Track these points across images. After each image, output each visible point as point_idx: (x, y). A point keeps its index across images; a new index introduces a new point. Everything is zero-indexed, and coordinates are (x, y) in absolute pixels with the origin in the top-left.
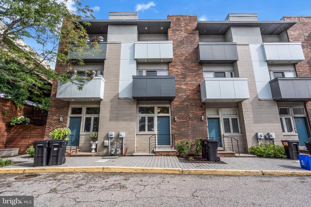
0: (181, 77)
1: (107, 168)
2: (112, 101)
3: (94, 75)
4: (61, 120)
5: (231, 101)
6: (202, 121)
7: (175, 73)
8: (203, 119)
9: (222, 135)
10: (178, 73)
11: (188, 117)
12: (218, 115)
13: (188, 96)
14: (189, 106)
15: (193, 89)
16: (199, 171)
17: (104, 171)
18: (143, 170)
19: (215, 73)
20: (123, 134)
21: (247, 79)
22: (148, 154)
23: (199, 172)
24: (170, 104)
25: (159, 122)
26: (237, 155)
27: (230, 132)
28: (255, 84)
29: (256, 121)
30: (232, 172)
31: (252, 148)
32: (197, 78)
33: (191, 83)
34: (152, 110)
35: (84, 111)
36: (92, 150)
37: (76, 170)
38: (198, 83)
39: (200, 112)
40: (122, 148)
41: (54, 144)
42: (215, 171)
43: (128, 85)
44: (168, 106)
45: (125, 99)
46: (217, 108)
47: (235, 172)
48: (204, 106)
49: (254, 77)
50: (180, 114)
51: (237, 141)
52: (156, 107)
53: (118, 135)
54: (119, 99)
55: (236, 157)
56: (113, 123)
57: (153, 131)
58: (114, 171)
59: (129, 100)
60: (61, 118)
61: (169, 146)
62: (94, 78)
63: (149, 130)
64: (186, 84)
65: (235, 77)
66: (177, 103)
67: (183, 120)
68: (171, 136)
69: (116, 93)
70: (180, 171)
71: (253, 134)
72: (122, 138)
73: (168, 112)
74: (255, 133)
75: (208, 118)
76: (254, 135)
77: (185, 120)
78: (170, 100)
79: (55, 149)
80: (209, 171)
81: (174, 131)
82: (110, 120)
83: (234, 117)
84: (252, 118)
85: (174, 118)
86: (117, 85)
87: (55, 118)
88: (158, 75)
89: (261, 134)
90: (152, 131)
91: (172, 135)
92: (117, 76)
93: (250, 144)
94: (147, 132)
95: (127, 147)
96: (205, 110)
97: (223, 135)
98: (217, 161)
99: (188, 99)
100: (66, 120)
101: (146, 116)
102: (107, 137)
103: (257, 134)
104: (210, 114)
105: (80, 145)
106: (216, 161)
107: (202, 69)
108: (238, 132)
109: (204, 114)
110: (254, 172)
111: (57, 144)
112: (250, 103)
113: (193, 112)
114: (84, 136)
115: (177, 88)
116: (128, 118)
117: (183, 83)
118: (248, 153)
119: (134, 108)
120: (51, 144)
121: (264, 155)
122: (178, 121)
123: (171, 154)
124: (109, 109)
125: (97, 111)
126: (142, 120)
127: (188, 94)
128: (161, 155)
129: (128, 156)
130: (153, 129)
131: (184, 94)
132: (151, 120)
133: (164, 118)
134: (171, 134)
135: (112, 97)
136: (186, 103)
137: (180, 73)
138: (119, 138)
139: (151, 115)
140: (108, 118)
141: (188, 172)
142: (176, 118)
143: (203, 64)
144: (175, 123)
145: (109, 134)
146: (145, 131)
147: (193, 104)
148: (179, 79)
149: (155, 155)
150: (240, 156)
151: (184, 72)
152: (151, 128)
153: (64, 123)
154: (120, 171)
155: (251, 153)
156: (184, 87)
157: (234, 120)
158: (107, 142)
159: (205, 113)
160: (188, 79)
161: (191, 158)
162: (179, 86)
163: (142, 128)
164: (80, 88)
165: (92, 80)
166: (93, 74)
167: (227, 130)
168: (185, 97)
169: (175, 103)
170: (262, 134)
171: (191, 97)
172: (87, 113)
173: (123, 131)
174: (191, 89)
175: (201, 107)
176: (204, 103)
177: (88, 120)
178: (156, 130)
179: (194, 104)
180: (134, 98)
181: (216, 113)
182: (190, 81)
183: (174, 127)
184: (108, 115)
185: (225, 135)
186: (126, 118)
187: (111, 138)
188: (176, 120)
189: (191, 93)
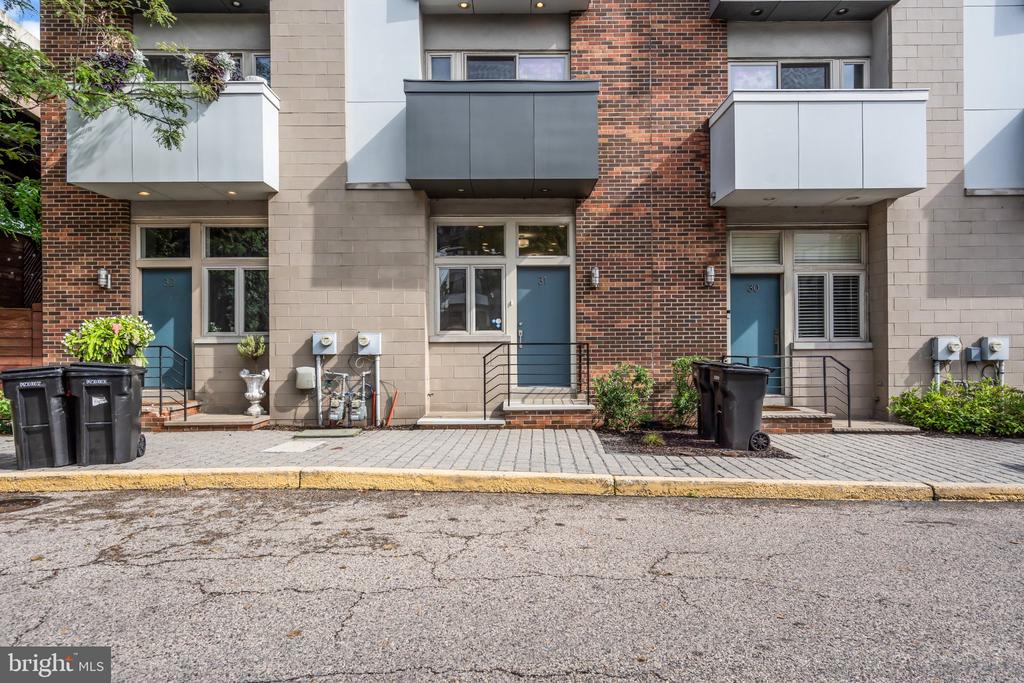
0: (626, 85)
1: (317, 474)
2: (317, 197)
3: (228, 77)
4: (102, 282)
5: (844, 201)
6: (707, 287)
7: (601, 68)
8: (711, 279)
9: (787, 344)
10: (611, 68)
11: (648, 272)
12: (779, 262)
13: (655, 176)
14: (657, 224)
15: (676, 144)
16: (682, 483)
17: (304, 485)
18: (459, 480)
19: (783, 66)
20: (374, 342)
21: (924, 96)
22: (481, 421)
23: (679, 488)
24: (573, 213)
25: (526, 292)
26: (838, 424)
27: (822, 334)
28: (959, 119)
29: (938, 289)
30: (812, 488)
31: (904, 400)
32: (698, 90)
33: (669, 114)
34: (491, 240)
35: (199, 242)
36: (248, 403)
37: (193, 483)
38: (702, 118)
39: (701, 251)
40: (371, 398)
41: (88, 382)
42: (744, 486)
43: (385, 124)
44: (562, 220)
45: (374, 188)
46: (778, 231)
48: (718, 225)
49: (959, 85)
50: (615, 256)
51: (848, 370)
52: (511, 225)
53: (355, 344)
54: (349, 188)
55: (833, 432)
56: (335, 297)
57: (500, 329)
58: (345, 485)
59: (392, 197)
60: (103, 273)
61: (566, 390)
62: (229, 89)
63: (479, 327)
64: (647, 123)
65: (875, 84)
66: (600, 210)
67: (628, 284)
68: (573, 349)
69: (336, 163)
70: (607, 486)
71: (919, 343)
72: (371, 359)
73: (562, 250)
74: (927, 339)
75: (734, 277)
76: (921, 346)
77: (633, 284)
78: (573, 193)
79: (97, 401)
80: (722, 484)
81: (585, 328)
82: (317, 282)
83: (847, 270)
84: (924, 276)
85: (589, 276)
86: (336, 123)
87: (76, 271)
88: (521, 75)
89: (952, 343)
90: (494, 327)
91: (580, 346)
92: (335, 81)
93: (900, 382)
94: (472, 333)
95: (392, 392)
96: (724, 242)
97: (791, 345)
98: (758, 446)
99: (651, 190)
100: (126, 281)
101: (471, 264)
102: (309, 354)
103: (932, 343)
104: (745, 256)
105: (198, 386)
106: (751, 449)
107: (725, 47)
108: (857, 334)
109: (719, 259)
110: (900, 489)
111: (100, 382)
112: (923, 209)
113: (670, 247)
114: (210, 351)
115: (606, 140)
116: (393, 273)
117: (632, 116)
118: (884, 418)
119: (416, 233)
120: (73, 381)
121: (952, 426)
122: (607, 285)
123: (571, 419)
124: (308, 235)
125: (254, 242)
126: (454, 285)
127: (653, 169)
128: (532, 425)
129: (397, 428)
130: (498, 321)
131: (637, 169)
132: (490, 282)
133: (546, 276)
134: (573, 339)
135: (317, 183)
136: (640, 211)
137: (624, 68)
138: (356, 357)
139: (489, 262)
140: (307, 273)
141: (639, 488)
142: (596, 272)
144: (591, 298)
145: (315, 342)
146: (465, 329)
147: (672, 214)
148: (618, 97)
149: (509, 426)
150: (850, 429)
151: (642, 64)
152: (490, 315)
153: (119, 297)
154: (368, 484)
155: (898, 418)
156: (638, 135)
157: (845, 285)
158: (309, 375)
159: (723, 252)
160: (659, 98)
161: (652, 436)
162: (616, 132)
163: (453, 318)
164: (171, 140)
165: (221, 99)
166: (222, 73)
167: (811, 324)
168: (639, 181)
169: (593, 210)
170: (955, 341)
171: (666, 181)
172: (215, 252)
173: (373, 330)
174: (667, 143)
175: (709, 225)
176: (722, 211)
177: (220, 282)
178: (510, 327)
179: (677, 214)
180: (416, 185)
181: (768, 253)
182: (666, 107)
183: (589, 312)
184: (305, 261)
185: (797, 347)
186: (382, 273)
187: (326, 358)
188: (596, 281)
189: (665, 164)
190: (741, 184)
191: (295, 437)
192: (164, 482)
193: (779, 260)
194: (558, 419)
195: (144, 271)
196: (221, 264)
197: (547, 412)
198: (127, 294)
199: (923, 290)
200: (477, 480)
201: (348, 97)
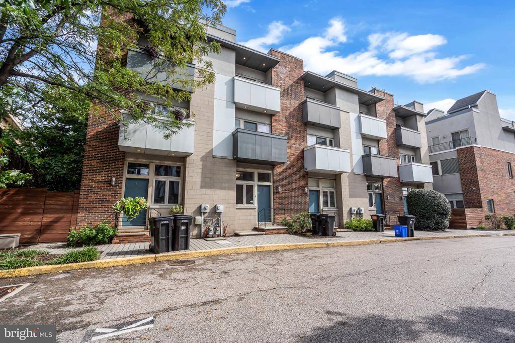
1: (261, 247)
4: (113, 183)
6: (305, 193)
7: (279, 131)
8: (306, 191)
11: (291, 188)
12: (319, 187)
13: (292, 162)
14: (293, 175)
15: (297, 154)
17: (257, 251)
19: (318, 138)
20: (221, 208)
21: (349, 151)
24: (273, 170)
25: (260, 192)
27: (328, 207)
28: (352, 156)
29: (351, 196)
31: (347, 223)
32: (301, 140)
33: (295, 146)
38: (302, 148)
39: (303, 183)
40: (220, 227)
43: (224, 138)
44: (269, 172)
45: (222, 158)
46: (318, 179)
48: (306, 177)
49: (351, 148)
50: (283, 183)
52: (256, 172)
53: (215, 208)
54: (213, 157)
56: (207, 192)
57: (253, 204)
58: (268, 250)
59: (227, 161)
61: (271, 223)
63: (247, 204)
64: (290, 147)
65: (335, 146)
66: (279, 170)
67: (286, 192)
68: (272, 210)
69: (209, 148)
71: (348, 209)
72: (220, 213)
73: (269, 181)
75: (310, 191)
77: (288, 192)
78: (272, 165)
79: (183, 228)
81: (276, 204)
82: (202, 187)
83: (332, 190)
84: (348, 192)
85: (277, 189)
86: (210, 136)
88: (259, 130)
89: (355, 209)
90: (251, 203)
91: (274, 209)
92: (210, 123)
93: (346, 220)
94: (245, 205)
95: (225, 225)
96: (308, 181)
97: (322, 209)
98: (334, 235)
99: (291, 166)
100: (121, 183)
101: (245, 183)
102: (200, 212)
103: (351, 209)
104: (312, 185)
107: (306, 130)
108: (334, 207)
109: (307, 186)
112: (347, 176)
113: (296, 182)
116: (227, 185)
117: (287, 145)
118: (343, 228)
121: (358, 229)
122: (281, 192)
123: (281, 231)
124: (200, 171)
125: (180, 171)
127: (292, 160)
128: (272, 233)
130: (252, 201)
131: (288, 160)
132: (250, 189)
133: (264, 188)
134: (272, 207)
135: (204, 154)
136: (289, 171)
137: (284, 132)
138: (215, 212)
139: (250, 183)
140: (199, 184)
142: (280, 188)
143: (308, 125)
144: (277, 195)
145: (203, 207)
146: (243, 204)
149: (266, 234)
150: (341, 231)
151: (289, 131)
152: (250, 200)
153: (118, 189)
155: (348, 228)
157: (332, 193)
158: (199, 219)
159: (307, 184)
160: (293, 141)
161: (308, 234)
163: (239, 200)
167: (326, 204)
168: (289, 163)
169: (277, 170)
170: (355, 208)
171: (295, 163)
173: (221, 204)
174: (295, 153)
175: (304, 176)
176: (307, 172)
178: (256, 205)
179: (297, 173)
180: (235, 159)
181: (316, 184)
182: (294, 144)
183: (277, 199)
184: (198, 180)
185: (324, 210)
186: (223, 185)
187: (204, 213)
188: (280, 190)
189: (294, 159)
190: (317, 168)
192: (218, 253)
193: (318, 187)
194: (278, 231)
195: (127, 179)
196: (162, 178)
197: (275, 229)
198: (121, 188)
199: (348, 196)
201: (214, 129)
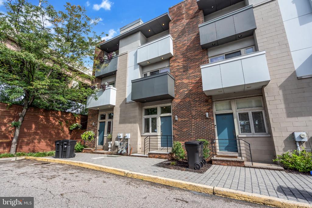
0: (182, 70)
2: (121, 106)
3: (107, 86)
4: (93, 125)
6: (207, 119)
7: (177, 68)
8: (207, 116)
9: (237, 135)
10: (179, 67)
11: (190, 115)
12: (231, 109)
13: (191, 90)
14: (192, 103)
15: (196, 81)
19: (226, 55)
20: (128, 136)
21: (264, 52)
23: (140, 177)
24: (172, 102)
25: (162, 123)
26: (247, 163)
33: (193, 74)
34: (154, 111)
35: (107, 116)
39: (205, 108)
40: (127, 149)
41: (64, 143)
44: (169, 104)
45: (129, 103)
46: (229, 100)
47: (177, 183)
48: (210, 101)
50: (182, 112)
51: (249, 144)
52: (159, 108)
53: (125, 136)
54: (126, 103)
55: (245, 167)
56: (123, 126)
57: (156, 132)
59: (133, 104)
60: (93, 123)
62: (106, 89)
64: (188, 78)
66: (178, 101)
67: (185, 119)
69: (124, 98)
70: (125, 174)
71: (287, 135)
72: (127, 139)
73: (170, 112)
74: (291, 133)
75: (216, 115)
77: (187, 119)
79: (65, 146)
81: (175, 132)
82: (120, 123)
83: (257, 110)
84: (284, 110)
85: (175, 118)
86: (125, 91)
87: (91, 123)
89: (301, 134)
92: (125, 83)
94: (151, 133)
95: (131, 147)
96: (212, 105)
97: (239, 136)
99: (190, 94)
100: (97, 125)
101: (150, 117)
103: (293, 134)
104: (220, 108)
105: (104, 144)
107: (207, 55)
108: (265, 132)
109: (210, 110)
113: (196, 108)
114: (106, 137)
115: (178, 84)
117: (184, 77)
122: (180, 120)
123: (163, 156)
124: (119, 114)
126: (147, 121)
127: (190, 89)
128: (154, 157)
129: (131, 156)
130: (156, 130)
131: (186, 89)
132: (154, 120)
133: (167, 119)
134: (173, 135)
135: (121, 103)
136: (188, 100)
137: (182, 66)
138: (125, 139)
139: (154, 116)
140: (118, 121)
143: (208, 49)
144: (175, 123)
145: (118, 136)
147: (196, 99)
148: (181, 73)
149: (149, 157)
150: (253, 166)
151: (186, 64)
152: (154, 129)
153: (95, 127)
156: (186, 81)
157: (257, 115)
159: (212, 108)
160: (190, 72)
161: (174, 163)
162: (181, 81)
166: (106, 85)
167: (245, 129)
168: (187, 92)
169: (176, 101)
170: (303, 134)
171: (194, 91)
174: (194, 81)
175: (207, 101)
176: (210, 97)
178: (159, 131)
179: (197, 99)
180: (137, 101)
181: (228, 107)
182: (192, 73)
183: (176, 127)
184: (118, 119)
186: (131, 120)
187: (120, 139)
189: (193, 87)
190: (205, 89)
191: (107, 156)
195: (100, 122)
196: (110, 120)
198: (97, 127)
199: (285, 115)
200: (103, 168)
201: (127, 85)
